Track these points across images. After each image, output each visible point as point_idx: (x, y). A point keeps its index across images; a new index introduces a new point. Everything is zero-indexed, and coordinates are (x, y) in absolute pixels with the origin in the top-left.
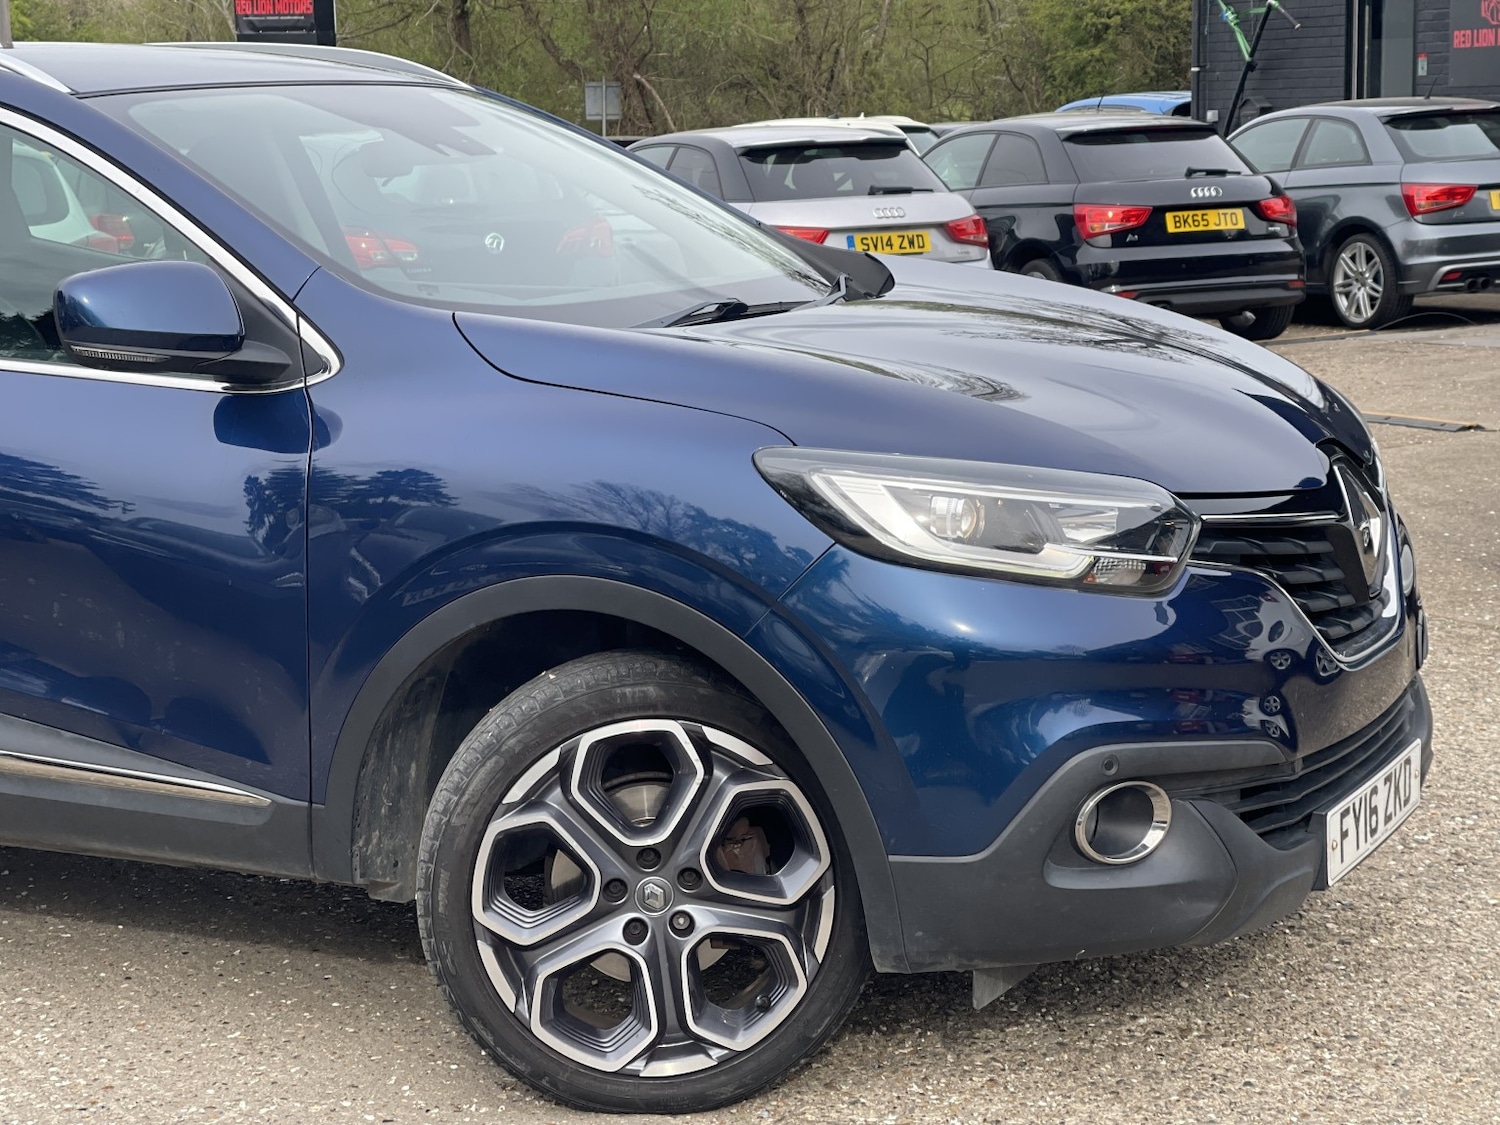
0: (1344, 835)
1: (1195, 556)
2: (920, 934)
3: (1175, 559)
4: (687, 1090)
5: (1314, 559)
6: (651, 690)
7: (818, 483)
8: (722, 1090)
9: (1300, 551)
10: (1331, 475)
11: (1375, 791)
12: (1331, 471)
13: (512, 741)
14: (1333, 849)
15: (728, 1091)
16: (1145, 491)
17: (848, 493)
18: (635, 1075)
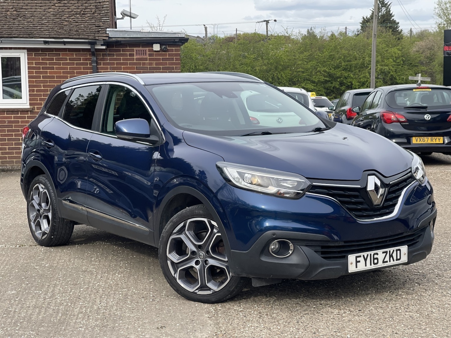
0: (358, 262)
1: (309, 192)
3: (302, 192)
4: (205, 298)
6: (201, 212)
7: (225, 170)
8: (213, 299)
11: (376, 254)
13: (175, 220)
14: (351, 264)
15: (213, 300)
18: (196, 293)
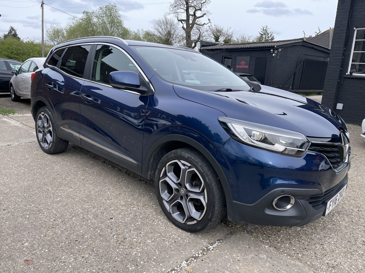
0: (330, 205)
1: (309, 150)
2: (237, 216)
3: (304, 150)
5: (334, 152)
7: (229, 125)
9: (331, 150)
10: (340, 135)
11: (337, 196)
12: (340, 134)
14: (328, 209)
16: (301, 135)
17: (235, 128)
18: (186, 224)
